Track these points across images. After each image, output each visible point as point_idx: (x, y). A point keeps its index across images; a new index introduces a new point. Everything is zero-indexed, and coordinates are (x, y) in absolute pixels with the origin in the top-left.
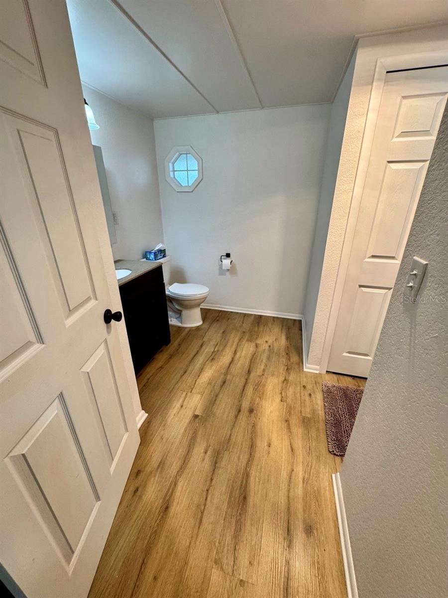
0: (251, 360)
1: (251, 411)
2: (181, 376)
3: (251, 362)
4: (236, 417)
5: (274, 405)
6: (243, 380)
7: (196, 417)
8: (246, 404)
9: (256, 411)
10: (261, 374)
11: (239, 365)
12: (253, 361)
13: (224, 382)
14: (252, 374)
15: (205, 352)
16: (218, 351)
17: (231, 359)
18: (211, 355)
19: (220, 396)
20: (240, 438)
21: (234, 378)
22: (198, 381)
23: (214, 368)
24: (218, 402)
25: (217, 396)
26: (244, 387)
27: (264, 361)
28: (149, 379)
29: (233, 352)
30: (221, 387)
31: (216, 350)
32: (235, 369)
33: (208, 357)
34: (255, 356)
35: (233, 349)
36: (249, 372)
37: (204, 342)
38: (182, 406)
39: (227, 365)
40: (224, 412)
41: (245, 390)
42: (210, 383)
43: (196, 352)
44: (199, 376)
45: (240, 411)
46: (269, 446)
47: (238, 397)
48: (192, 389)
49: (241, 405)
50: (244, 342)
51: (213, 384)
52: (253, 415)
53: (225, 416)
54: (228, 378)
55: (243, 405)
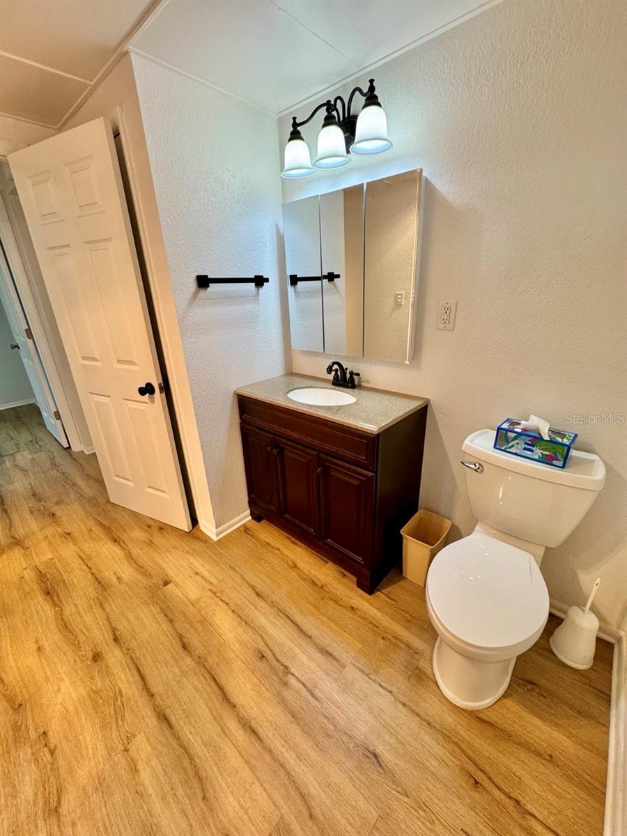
0: (191, 758)
1: (97, 657)
2: (253, 588)
3: (186, 751)
4: (114, 630)
5: (59, 707)
6: (156, 687)
7: (166, 583)
8: (114, 656)
9: (87, 666)
10: (133, 748)
11: (202, 709)
12: (186, 762)
13: (185, 647)
14: (152, 721)
15: (297, 650)
16: (285, 684)
17: (235, 700)
18: (277, 660)
19: (166, 626)
20: (88, 618)
21: (177, 670)
22: (225, 607)
23: (236, 646)
24: (161, 618)
25: (171, 621)
26: (143, 678)
27: (157, 806)
28: (278, 549)
29: (253, 724)
30: (181, 637)
31: (292, 681)
32: (197, 690)
33: (276, 650)
34: (196, 784)
35: (265, 731)
36: (164, 718)
37: (344, 666)
38: (197, 573)
39: (222, 680)
40: (137, 618)
41: (136, 674)
42: (204, 621)
43: (309, 633)
44: (233, 611)
45: (116, 640)
46: (39, 649)
47: (137, 651)
48: (214, 593)
49: (121, 648)
50: (285, 810)
51: (198, 626)
52: (90, 655)
53: (131, 616)
54: (188, 660)
55: (117, 652)
